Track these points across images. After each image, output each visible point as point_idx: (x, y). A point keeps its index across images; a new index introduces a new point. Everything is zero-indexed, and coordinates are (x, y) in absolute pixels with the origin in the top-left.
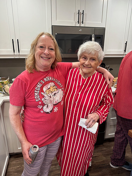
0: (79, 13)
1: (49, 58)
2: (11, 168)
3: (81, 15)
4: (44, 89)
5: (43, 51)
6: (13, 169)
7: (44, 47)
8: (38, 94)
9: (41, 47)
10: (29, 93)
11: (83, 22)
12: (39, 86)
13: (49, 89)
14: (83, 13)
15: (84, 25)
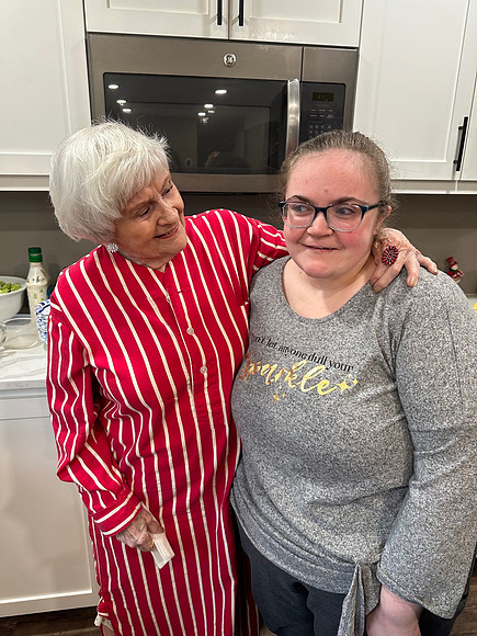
11: (241, 17)
15: (249, 33)
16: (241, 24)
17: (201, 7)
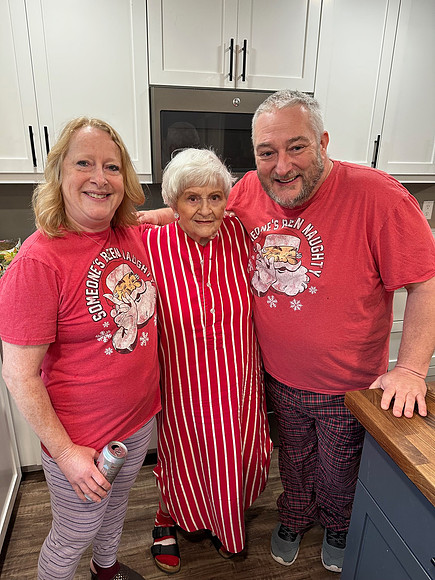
0: (231, 48)
1: (108, 195)
2: (27, 508)
3: (238, 53)
4: (110, 284)
5: (88, 175)
6: (32, 510)
7: (91, 161)
8: (97, 300)
9: (80, 163)
10: (71, 297)
11: (243, 75)
12: (94, 276)
13: (120, 283)
14: (244, 49)
15: (249, 85)
16: (244, 80)
17: (219, 69)
